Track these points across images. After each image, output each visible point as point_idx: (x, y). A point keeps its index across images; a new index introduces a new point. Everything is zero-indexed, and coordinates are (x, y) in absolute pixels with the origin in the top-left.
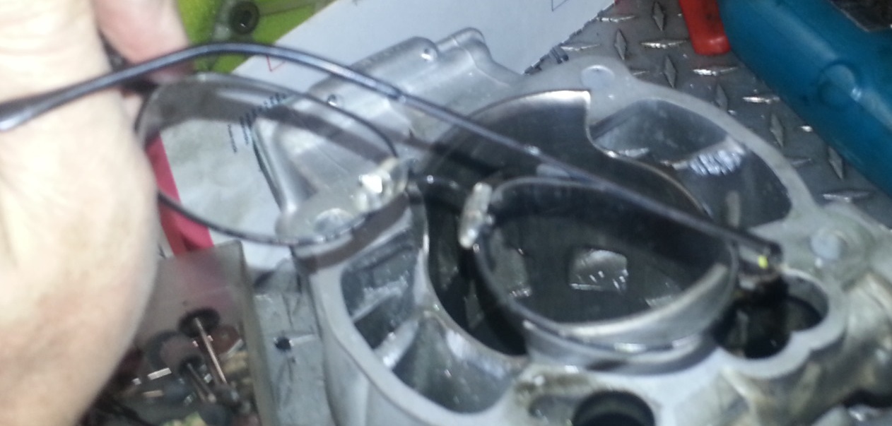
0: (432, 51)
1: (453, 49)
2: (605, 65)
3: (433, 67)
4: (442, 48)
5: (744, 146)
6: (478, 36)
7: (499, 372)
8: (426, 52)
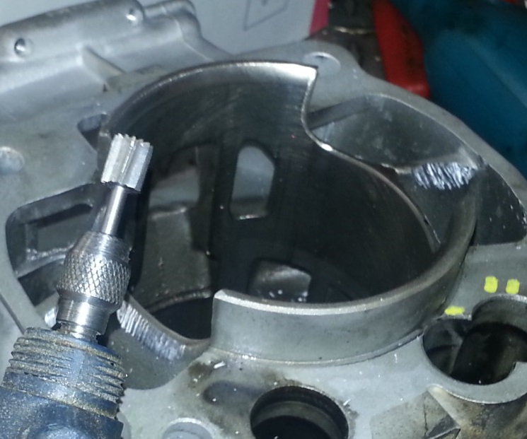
0: (138, 12)
1: (161, 16)
2: (331, 54)
3: (137, 31)
4: (149, 13)
5: (479, 160)
6: (189, 9)
7: (172, 354)
8: (131, 12)
